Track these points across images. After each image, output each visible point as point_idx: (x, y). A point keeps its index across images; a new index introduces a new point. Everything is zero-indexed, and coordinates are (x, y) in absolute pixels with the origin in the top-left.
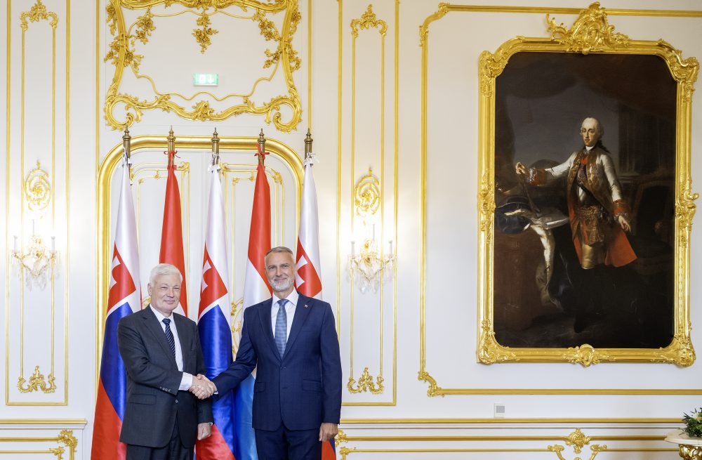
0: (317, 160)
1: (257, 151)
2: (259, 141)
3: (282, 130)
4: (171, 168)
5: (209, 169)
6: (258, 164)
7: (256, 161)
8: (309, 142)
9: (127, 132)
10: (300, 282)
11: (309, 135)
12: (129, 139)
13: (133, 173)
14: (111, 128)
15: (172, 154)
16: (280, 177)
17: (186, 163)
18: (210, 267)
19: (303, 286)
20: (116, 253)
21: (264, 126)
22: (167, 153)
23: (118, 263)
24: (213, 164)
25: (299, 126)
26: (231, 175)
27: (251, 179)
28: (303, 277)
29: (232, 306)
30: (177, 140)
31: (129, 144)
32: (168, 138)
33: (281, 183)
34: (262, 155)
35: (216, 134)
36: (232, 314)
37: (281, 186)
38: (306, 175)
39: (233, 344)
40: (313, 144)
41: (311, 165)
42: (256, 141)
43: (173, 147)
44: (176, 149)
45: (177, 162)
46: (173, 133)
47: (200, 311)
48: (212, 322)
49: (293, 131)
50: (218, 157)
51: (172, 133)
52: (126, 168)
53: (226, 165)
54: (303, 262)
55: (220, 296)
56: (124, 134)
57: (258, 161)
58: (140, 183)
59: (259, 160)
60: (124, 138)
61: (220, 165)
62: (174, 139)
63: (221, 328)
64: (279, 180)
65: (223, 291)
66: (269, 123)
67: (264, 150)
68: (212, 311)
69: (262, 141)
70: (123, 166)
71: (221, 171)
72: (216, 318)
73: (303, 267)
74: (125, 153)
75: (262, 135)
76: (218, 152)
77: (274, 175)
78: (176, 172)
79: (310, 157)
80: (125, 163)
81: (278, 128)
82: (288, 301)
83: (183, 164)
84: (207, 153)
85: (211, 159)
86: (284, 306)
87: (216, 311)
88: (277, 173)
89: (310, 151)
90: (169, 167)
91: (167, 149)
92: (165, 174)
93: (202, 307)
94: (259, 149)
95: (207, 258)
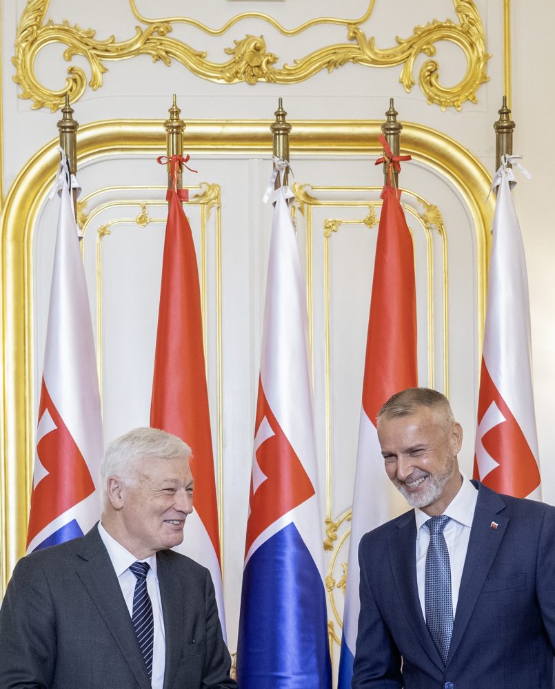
0: (525, 172)
1: (380, 155)
2: (385, 127)
3: (440, 103)
4: (176, 196)
5: (266, 199)
6: (382, 184)
7: (377, 178)
8: (505, 129)
9: (68, 111)
10: (489, 465)
11: (505, 112)
12: (74, 127)
13: (85, 211)
14: (30, 103)
15: (177, 163)
16: (438, 218)
17: (212, 187)
18: (272, 434)
19: (495, 475)
20: (47, 403)
21: (399, 93)
22: (164, 161)
23: (51, 426)
24: (277, 185)
25: (481, 94)
26: (319, 214)
27: (369, 222)
28: (495, 454)
29: (325, 527)
30: (188, 130)
31: (73, 140)
32: (165, 124)
33: (441, 231)
34: (392, 164)
35: (281, 114)
36: (327, 547)
37: (440, 238)
38: (500, 208)
39: (331, 618)
40: (516, 133)
41: (512, 184)
42: (378, 130)
43: (179, 148)
44: (185, 153)
45: (189, 181)
46: (178, 112)
47: (250, 540)
48: (278, 566)
49: (468, 106)
50: (287, 169)
51: (175, 112)
52: (67, 199)
53: (308, 189)
54: (496, 417)
55: (297, 502)
56: (59, 116)
57: (383, 176)
58: (102, 235)
59: (387, 174)
60: (61, 126)
61: (294, 191)
62: (181, 126)
63: (300, 578)
64: (436, 222)
65: (305, 489)
66: (409, 87)
67: (398, 151)
68: (278, 539)
69: (392, 127)
70: (60, 193)
71: (297, 204)
72: (289, 554)
73: (496, 430)
74: (63, 162)
75: (392, 114)
76: (286, 157)
77: (423, 210)
78: (187, 208)
79: (509, 166)
80: (65, 187)
81: (431, 99)
82: (449, 519)
83: (205, 188)
84: (262, 160)
85: (270, 174)
86: (440, 534)
87: (289, 537)
88: (430, 208)
89: (509, 150)
90: (170, 196)
91: (164, 153)
92: (160, 213)
93: (254, 528)
94: (387, 150)
95: (264, 411)
